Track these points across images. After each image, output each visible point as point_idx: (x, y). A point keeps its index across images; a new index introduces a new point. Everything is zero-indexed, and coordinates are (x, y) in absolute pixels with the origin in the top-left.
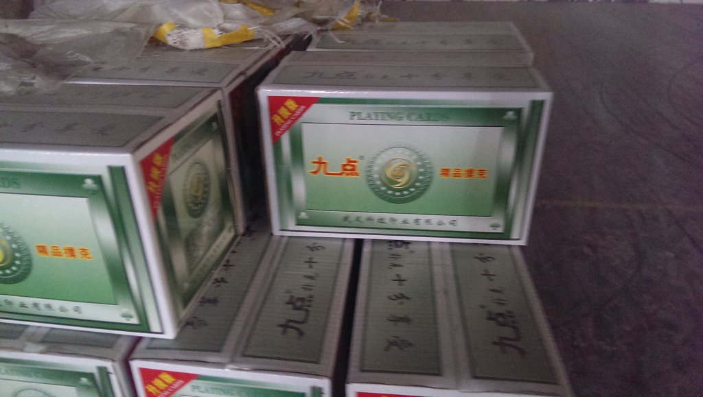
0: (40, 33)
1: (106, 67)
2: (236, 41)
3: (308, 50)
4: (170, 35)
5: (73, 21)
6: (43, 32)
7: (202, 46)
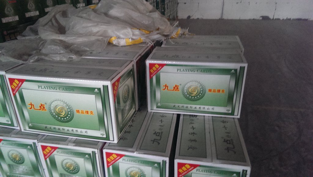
0: (70, 40)
1: (94, 52)
2: (136, 43)
3: (162, 46)
4: (114, 41)
5: (81, 35)
6: (71, 39)
7: (125, 45)
